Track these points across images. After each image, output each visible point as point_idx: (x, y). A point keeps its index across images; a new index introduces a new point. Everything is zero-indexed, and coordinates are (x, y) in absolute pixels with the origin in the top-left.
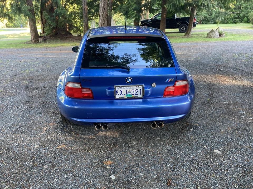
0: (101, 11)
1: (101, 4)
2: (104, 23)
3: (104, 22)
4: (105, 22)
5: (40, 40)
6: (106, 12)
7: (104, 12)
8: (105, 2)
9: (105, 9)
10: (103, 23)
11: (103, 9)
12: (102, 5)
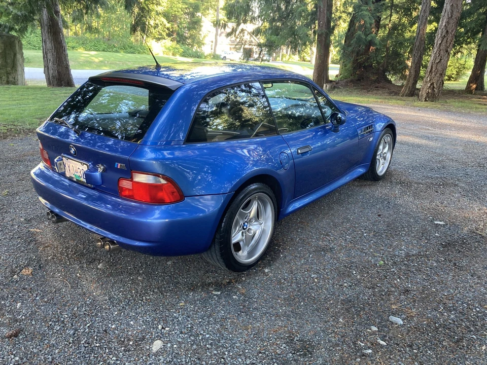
0: (439, 36)
1: (443, 20)
2: (440, 62)
3: (441, 60)
4: (443, 61)
5: (326, 86)
6: (449, 38)
7: (445, 39)
8: (452, 16)
9: (447, 32)
10: (437, 61)
11: (445, 32)
12: (444, 24)
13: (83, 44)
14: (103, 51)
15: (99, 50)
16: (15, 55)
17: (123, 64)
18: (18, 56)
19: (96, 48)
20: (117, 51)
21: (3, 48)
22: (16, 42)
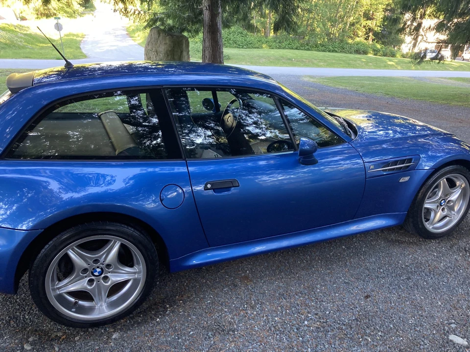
13: (279, 42)
14: (296, 49)
15: (292, 49)
16: (182, 52)
17: (309, 61)
18: (185, 53)
19: (290, 46)
20: (308, 50)
21: (172, 46)
22: (184, 41)
